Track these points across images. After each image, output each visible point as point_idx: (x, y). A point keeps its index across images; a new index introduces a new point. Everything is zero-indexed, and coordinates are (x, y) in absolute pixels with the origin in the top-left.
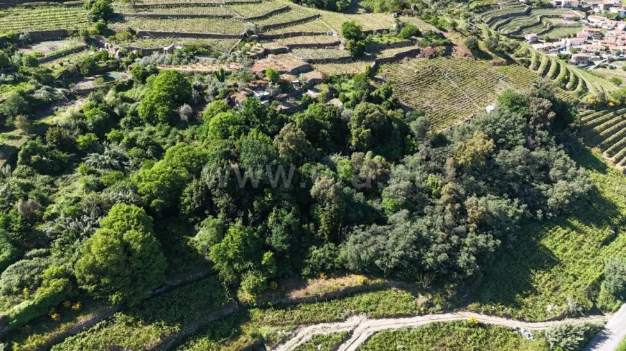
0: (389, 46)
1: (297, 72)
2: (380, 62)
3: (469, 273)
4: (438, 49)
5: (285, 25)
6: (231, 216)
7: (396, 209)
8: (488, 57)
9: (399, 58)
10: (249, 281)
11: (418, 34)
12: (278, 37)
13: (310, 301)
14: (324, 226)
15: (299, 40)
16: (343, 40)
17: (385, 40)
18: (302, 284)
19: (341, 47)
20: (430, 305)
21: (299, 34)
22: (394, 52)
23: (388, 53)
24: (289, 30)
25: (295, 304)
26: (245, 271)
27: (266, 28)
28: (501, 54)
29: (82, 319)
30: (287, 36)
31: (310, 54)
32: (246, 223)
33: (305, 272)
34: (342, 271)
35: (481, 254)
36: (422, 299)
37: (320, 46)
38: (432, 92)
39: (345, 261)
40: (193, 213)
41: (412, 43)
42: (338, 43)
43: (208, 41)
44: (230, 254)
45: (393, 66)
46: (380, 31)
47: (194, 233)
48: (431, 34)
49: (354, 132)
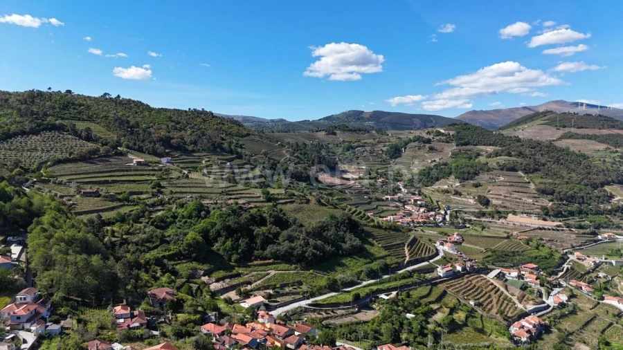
0: (281, 199)
1: (244, 204)
2: (277, 204)
3: (310, 259)
4: (303, 201)
5: (236, 191)
6: (227, 238)
7: (284, 241)
8: (325, 205)
9: (286, 203)
10: (234, 257)
11: (294, 195)
12: (234, 194)
13: (255, 265)
14: (259, 244)
15: (244, 196)
16: (262, 195)
17: (280, 197)
18: (252, 261)
19: (261, 198)
20: (296, 268)
21: (243, 194)
22: (284, 201)
23: (281, 201)
24: (238, 192)
25: (250, 266)
26: (233, 254)
27: (229, 191)
28: (332, 205)
29: (184, 261)
30: (238, 194)
31: (248, 200)
32: (232, 241)
33: (253, 258)
34: (265, 258)
35: (314, 254)
36: (293, 266)
37: (252, 197)
38: (300, 214)
39: (266, 255)
40: (213, 239)
41: (292, 198)
42: (260, 197)
43: (206, 195)
44: (228, 248)
45: (284, 205)
46: (278, 194)
47: (213, 246)
48: (300, 195)
49: (268, 220)
